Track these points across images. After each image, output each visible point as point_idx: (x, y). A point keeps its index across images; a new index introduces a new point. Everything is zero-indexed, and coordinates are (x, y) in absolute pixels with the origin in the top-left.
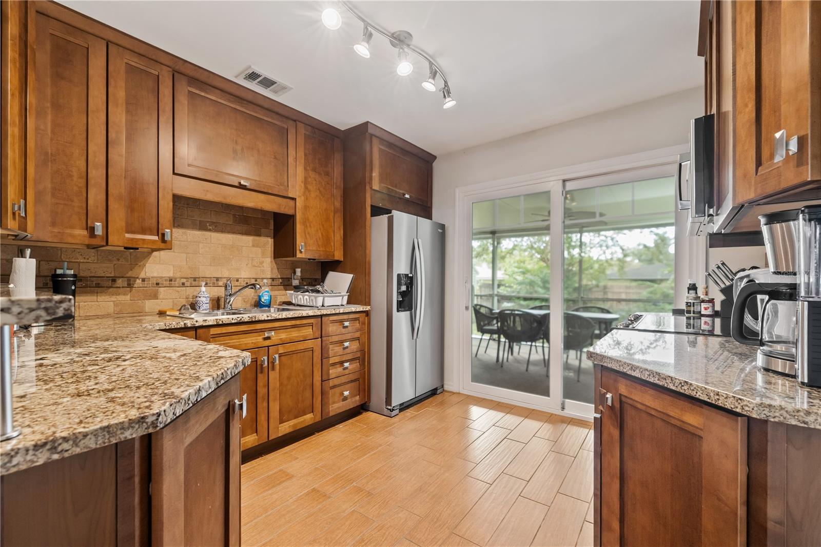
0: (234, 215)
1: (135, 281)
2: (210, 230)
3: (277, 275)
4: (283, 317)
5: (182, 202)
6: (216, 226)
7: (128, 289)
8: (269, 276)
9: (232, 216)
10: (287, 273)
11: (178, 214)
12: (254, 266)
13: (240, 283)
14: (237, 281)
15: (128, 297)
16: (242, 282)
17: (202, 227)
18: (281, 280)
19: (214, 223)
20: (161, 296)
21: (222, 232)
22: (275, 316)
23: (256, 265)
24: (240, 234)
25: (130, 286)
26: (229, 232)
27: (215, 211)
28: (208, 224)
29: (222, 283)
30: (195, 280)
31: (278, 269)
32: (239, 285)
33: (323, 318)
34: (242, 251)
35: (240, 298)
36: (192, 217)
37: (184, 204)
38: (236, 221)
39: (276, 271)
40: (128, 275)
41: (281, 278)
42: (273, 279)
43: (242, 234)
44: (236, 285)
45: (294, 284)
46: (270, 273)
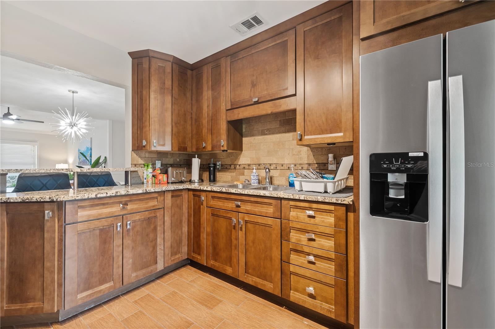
0: (280, 121)
1: (237, 166)
2: (266, 134)
3: (312, 160)
4: (245, 193)
5: (254, 122)
6: (269, 131)
7: (235, 170)
8: (306, 162)
9: (278, 122)
10: (322, 160)
11: (252, 129)
12: (294, 155)
13: (284, 168)
14: (282, 166)
15: (235, 174)
16: (285, 167)
17: (263, 133)
18: (316, 165)
19: (269, 129)
20: (245, 174)
21: (273, 134)
22: (240, 191)
23: (295, 154)
24: (284, 132)
25: (235, 168)
26: (277, 133)
27: (269, 121)
28: (265, 131)
29: (273, 167)
30: (259, 166)
31: (314, 156)
32: (283, 169)
33: (282, 201)
34: (285, 145)
35: (284, 178)
36: (258, 129)
37: (254, 123)
38: (281, 124)
39: (312, 157)
40: (235, 163)
41: (317, 163)
42: (309, 164)
43: (285, 132)
44: (281, 168)
45: (329, 169)
46: (306, 159)
